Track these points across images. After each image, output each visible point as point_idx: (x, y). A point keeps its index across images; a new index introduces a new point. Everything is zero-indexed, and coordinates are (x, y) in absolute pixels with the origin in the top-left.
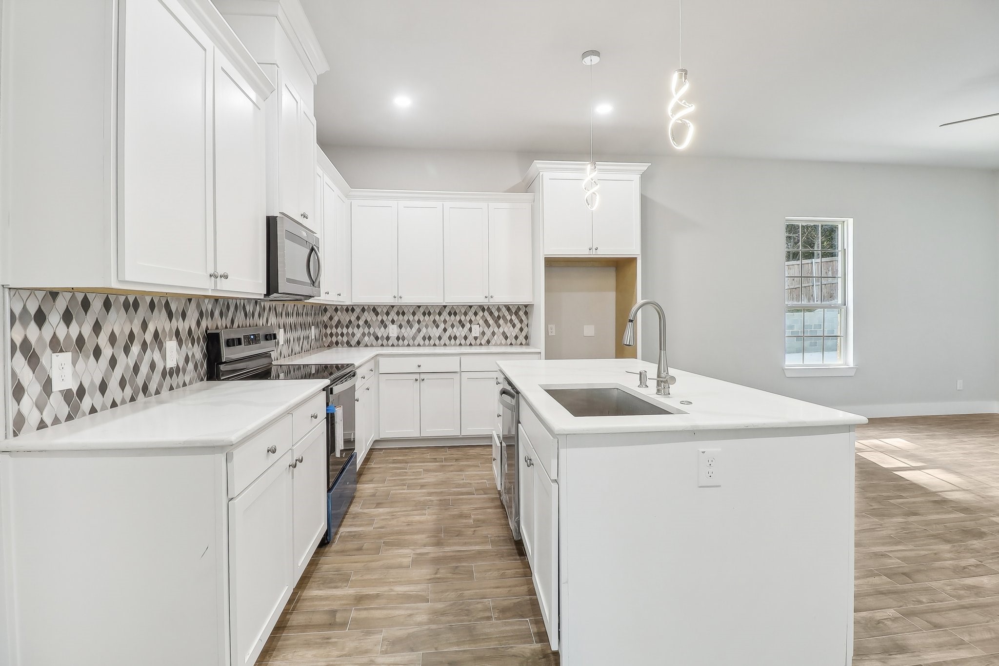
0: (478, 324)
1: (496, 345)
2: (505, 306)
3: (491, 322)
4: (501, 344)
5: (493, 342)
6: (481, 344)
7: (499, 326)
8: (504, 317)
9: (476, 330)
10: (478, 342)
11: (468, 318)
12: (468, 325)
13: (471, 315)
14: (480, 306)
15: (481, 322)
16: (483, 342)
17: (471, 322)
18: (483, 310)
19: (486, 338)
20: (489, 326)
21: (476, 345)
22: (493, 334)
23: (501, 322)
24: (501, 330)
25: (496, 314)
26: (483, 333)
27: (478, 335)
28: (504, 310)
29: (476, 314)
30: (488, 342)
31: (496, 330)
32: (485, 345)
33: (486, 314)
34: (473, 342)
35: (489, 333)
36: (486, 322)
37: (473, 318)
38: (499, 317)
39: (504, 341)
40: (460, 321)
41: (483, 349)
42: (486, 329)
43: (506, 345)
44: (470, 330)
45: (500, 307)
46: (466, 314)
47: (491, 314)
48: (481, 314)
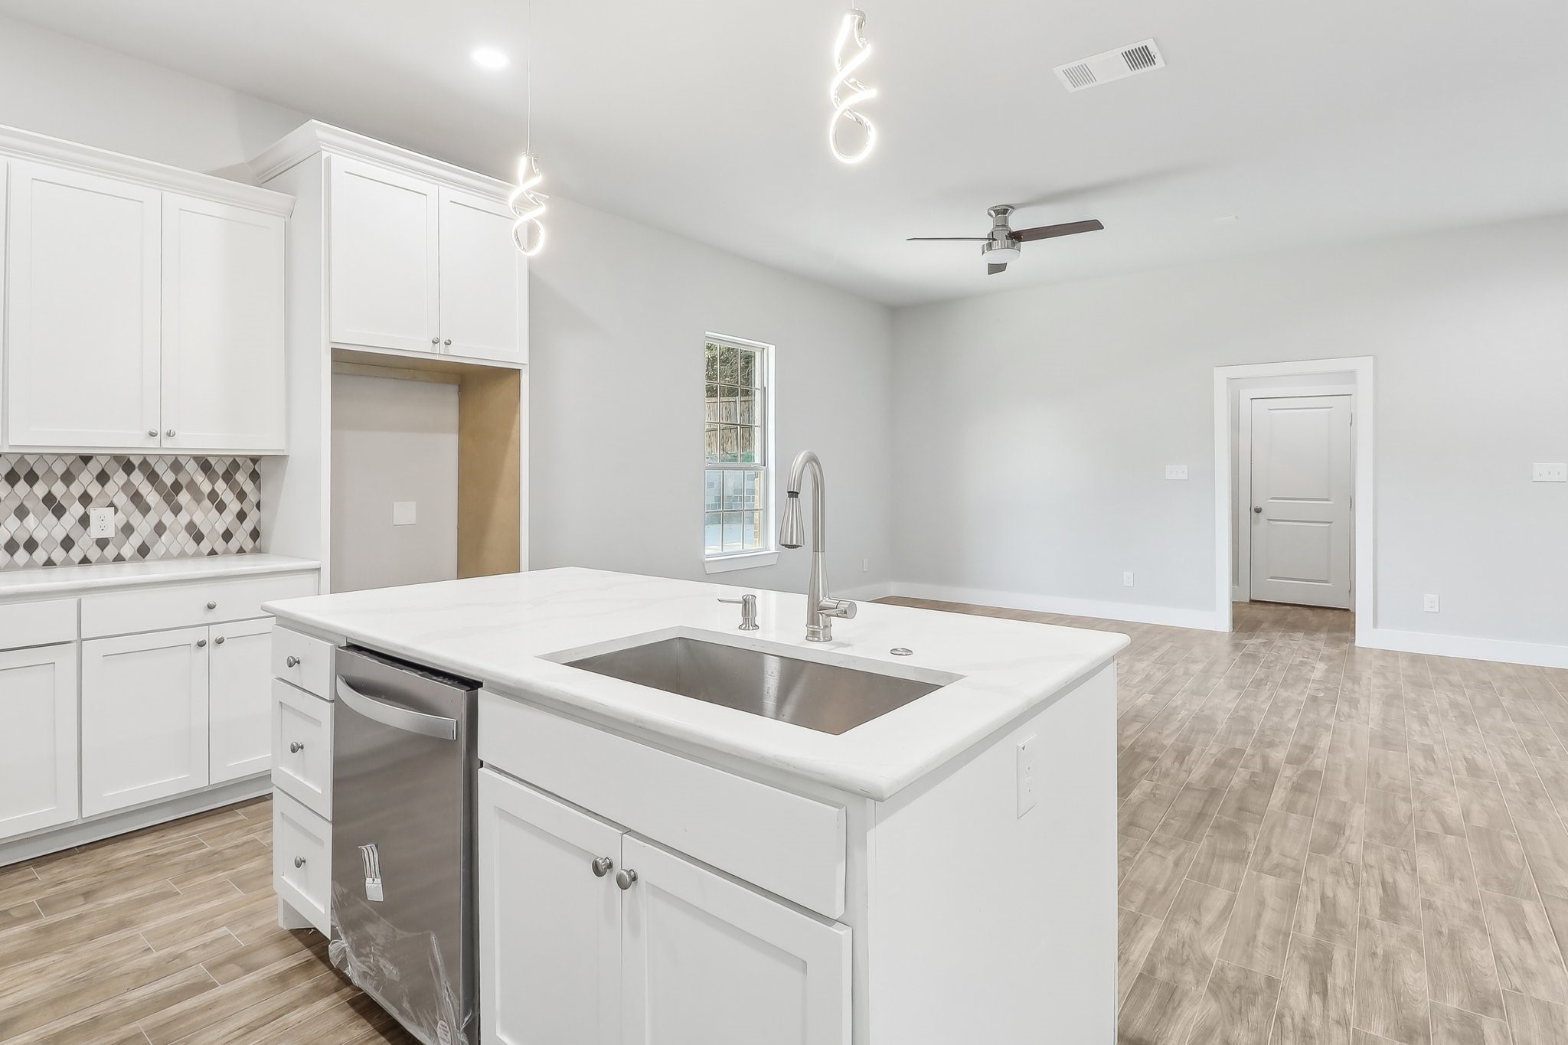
0: (111, 505)
1: (167, 557)
2: (196, 458)
3: (152, 497)
4: (182, 555)
5: (159, 548)
6: (119, 559)
7: (177, 510)
8: (192, 487)
9: (104, 522)
10: (111, 551)
11: (76, 489)
12: (76, 510)
13: (85, 480)
14: (117, 458)
15: (122, 500)
16: (127, 551)
17: (85, 499)
18: (128, 467)
19: (135, 541)
20: (145, 509)
21: (102, 561)
22: (160, 529)
23: (184, 497)
24: (184, 518)
25: (168, 478)
26: (128, 529)
27: (109, 533)
28: (191, 467)
29: (103, 478)
30: (143, 551)
31: (168, 518)
32: (132, 559)
33: (137, 478)
34: (94, 553)
35: (144, 527)
36: (137, 498)
37: (94, 490)
38: (177, 487)
39: (191, 546)
40: (49, 499)
41: (129, 573)
42: (136, 519)
43: (197, 555)
44: (84, 521)
45: (182, 461)
46: (68, 478)
47: (153, 477)
48: (119, 477)
